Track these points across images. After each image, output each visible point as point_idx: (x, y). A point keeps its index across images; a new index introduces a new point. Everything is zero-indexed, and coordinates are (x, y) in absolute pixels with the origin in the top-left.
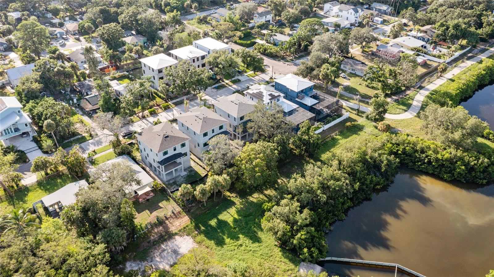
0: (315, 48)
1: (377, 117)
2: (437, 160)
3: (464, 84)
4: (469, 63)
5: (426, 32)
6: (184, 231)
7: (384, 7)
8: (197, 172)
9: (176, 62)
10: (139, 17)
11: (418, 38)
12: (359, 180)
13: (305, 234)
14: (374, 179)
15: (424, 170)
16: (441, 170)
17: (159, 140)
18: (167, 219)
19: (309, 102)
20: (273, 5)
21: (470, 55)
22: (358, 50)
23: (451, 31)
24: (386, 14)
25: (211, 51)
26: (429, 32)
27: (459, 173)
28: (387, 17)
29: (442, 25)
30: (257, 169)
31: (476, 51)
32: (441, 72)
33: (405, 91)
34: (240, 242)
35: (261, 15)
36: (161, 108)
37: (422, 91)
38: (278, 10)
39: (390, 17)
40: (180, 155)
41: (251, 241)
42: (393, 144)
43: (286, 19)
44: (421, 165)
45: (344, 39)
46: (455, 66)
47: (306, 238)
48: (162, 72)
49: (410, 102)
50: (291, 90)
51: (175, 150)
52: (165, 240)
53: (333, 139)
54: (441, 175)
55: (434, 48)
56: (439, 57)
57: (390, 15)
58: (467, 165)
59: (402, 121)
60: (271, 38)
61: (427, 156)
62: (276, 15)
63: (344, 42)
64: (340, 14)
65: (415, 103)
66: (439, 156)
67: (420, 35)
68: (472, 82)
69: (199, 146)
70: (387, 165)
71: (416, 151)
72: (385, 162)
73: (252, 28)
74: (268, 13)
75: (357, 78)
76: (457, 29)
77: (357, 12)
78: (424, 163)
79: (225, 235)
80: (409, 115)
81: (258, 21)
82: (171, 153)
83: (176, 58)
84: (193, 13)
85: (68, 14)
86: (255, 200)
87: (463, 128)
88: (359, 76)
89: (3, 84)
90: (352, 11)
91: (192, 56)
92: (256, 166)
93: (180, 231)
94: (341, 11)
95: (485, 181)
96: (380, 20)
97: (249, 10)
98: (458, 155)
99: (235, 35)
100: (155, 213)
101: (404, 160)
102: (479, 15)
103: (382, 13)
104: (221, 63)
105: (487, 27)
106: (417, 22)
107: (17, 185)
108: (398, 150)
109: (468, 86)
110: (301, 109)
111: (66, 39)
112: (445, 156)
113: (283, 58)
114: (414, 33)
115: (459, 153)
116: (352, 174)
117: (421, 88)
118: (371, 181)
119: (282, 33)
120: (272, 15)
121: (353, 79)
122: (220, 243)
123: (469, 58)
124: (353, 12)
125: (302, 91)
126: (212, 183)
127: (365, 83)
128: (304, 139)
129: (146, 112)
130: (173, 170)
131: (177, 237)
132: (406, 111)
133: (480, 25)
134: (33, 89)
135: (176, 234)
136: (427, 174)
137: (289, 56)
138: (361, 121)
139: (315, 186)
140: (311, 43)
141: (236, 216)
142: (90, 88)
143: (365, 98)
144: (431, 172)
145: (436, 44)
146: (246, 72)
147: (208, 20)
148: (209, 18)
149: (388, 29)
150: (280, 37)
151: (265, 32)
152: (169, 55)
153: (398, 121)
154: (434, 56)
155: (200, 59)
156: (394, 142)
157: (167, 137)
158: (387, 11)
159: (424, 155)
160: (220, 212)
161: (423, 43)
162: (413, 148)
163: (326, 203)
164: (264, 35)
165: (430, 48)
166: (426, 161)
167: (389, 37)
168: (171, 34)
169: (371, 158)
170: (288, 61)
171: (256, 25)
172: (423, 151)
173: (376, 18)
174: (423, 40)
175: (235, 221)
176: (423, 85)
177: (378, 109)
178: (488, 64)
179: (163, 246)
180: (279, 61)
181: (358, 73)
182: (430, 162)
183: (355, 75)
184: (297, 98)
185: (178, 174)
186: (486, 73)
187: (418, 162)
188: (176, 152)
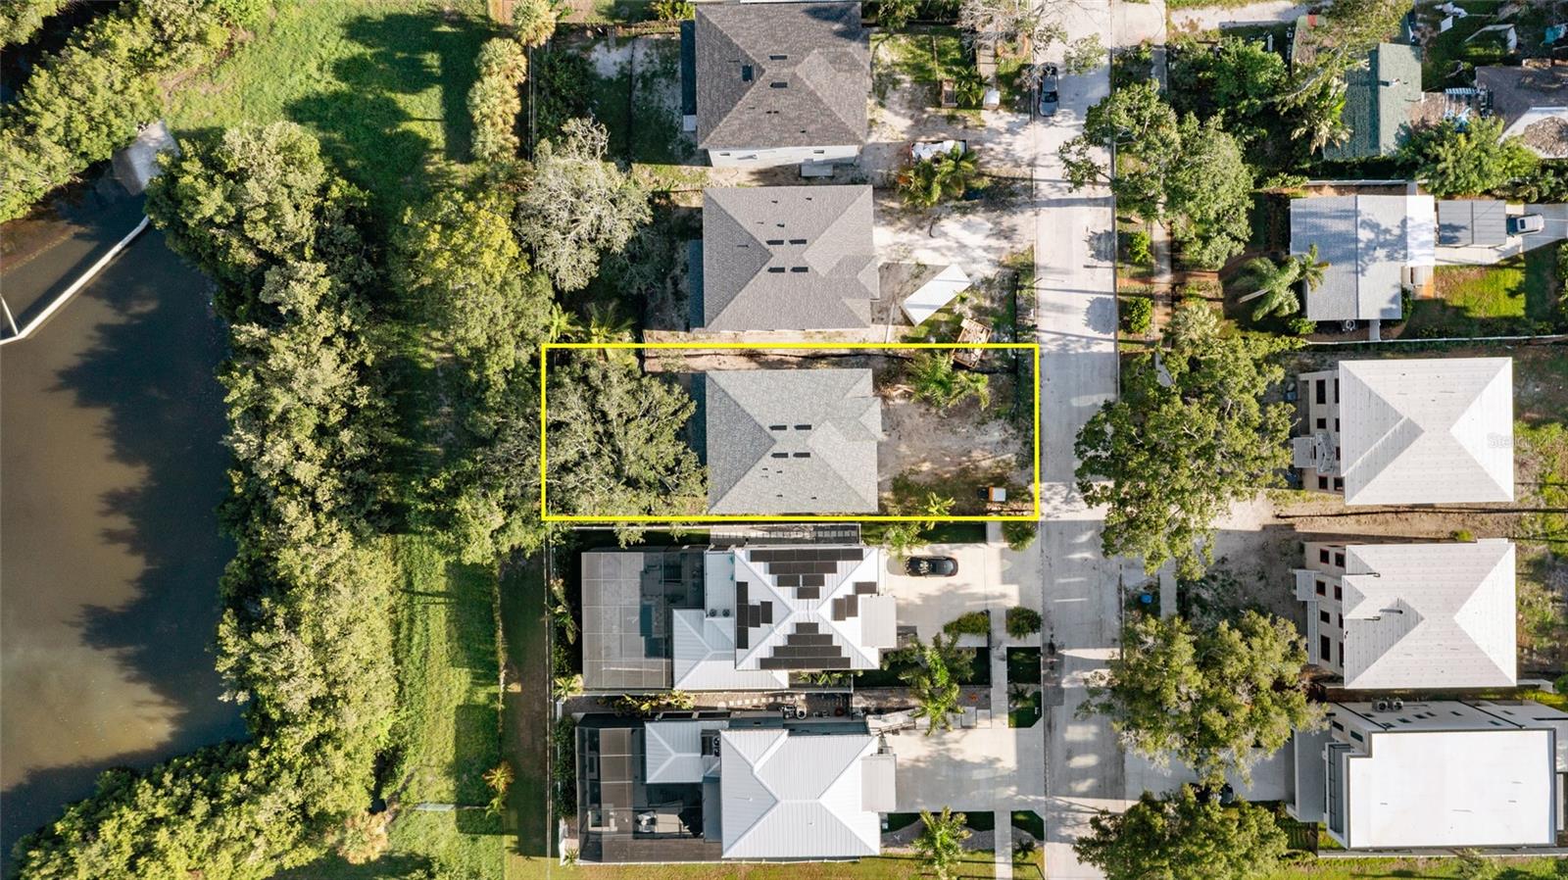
8: (670, 163)
34: (329, 70)
79: (374, 55)
122: (358, 28)
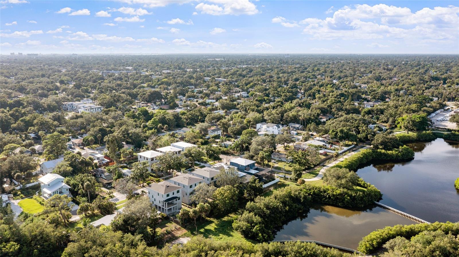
0: (253, 146)
1: (297, 177)
2: (333, 195)
3: (349, 162)
4: (353, 153)
5: (326, 138)
6: (184, 236)
7: (297, 126)
9: (162, 154)
10: (130, 132)
11: (321, 141)
12: (288, 206)
13: (259, 227)
14: (297, 206)
15: (327, 203)
16: (337, 202)
17: (164, 188)
18: (173, 231)
19: (253, 171)
20: (221, 124)
21: (354, 149)
22: (282, 149)
23: (339, 134)
24: (299, 129)
25: (184, 149)
26: (327, 138)
27: (347, 202)
28: (299, 131)
29: (333, 131)
30: (227, 199)
31: (357, 147)
32: (335, 157)
33: (313, 167)
34: (220, 237)
35: (214, 131)
36: (154, 182)
37: (324, 168)
38: (225, 127)
39: (301, 131)
40: (176, 198)
41: (227, 236)
42: (307, 190)
43: (231, 132)
44: (325, 200)
45: (272, 140)
46: (345, 155)
47: (260, 229)
48: (153, 160)
49: (317, 172)
50: (241, 165)
51: (173, 194)
52: (174, 240)
53: (271, 191)
54: (337, 205)
55: (331, 146)
56: (334, 150)
57: (301, 130)
58: (351, 196)
59: (313, 181)
60: (223, 143)
61: (328, 194)
62: (224, 131)
63: (272, 142)
64: (268, 129)
65: (320, 173)
66: (335, 193)
67: (321, 139)
68: (355, 161)
69: (186, 195)
70: (304, 198)
71: (322, 192)
72: (303, 196)
73: (209, 139)
74: (218, 129)
75: (283, 163)
76: (342, 133)
77: (279, 127)
78: (327, 198)
79: (210, 235)
80: (316, 179)
81: (211, 135)
82: (171, 196)
83: (161, 152)
84: (163, 132)
85: (71, 135)
86: (226, 220)
87: (346, 177)
88: (284, 161)
89: (36, 174)
90: (275, 127)
91: (172, 151)
92: (226, 197)
93: (182, 235)
94: (268, 127)
95: (363, 205)
96: (295, 132)
97: (205, 127)
98: (345, 191)
99: (198, 141)
100: (164, 229)
101: (315, 198)
102: (357, 126)
103: (296, 129)
104: (193, 153)
105: (363, 133)
106: (318, 132)
107: (68, 221)
108: (310, 193)
109: (352, 163)
110: (249, 175)
111: (74, 149)
112: (338, 193)
113: (232, 154)
114: (318, 138)
115: (345, 190)
116: (284, 203)
117: (324, 166)
118: (296, 207)
119: (229, 141)
120: (221, 131)
121: (280, 163)
123: (353, 151)
124: (277, 128)
125: (248, 166)
126: (200, 207)
127: (288, 165)
128: (253, 186)
129: (145, 184)
130: (172, 207)
131: (180, 238)
132: (315, 177)
133: (359, 132)
134: (67, 171)
135: (180, 237)
136: (329, 205)
137: (236, 153)
138: (287, 182)
139: (262, 207)
140: (250, 144)
141: (216, 227)
142: (103, 172)
143: (289, 172)
144: (331, 203)
145: (332, 144)
146: (208, 162)
147: (175, 136)
148: (176, 134)
149: (301, 137)
150: (228, 143)
151: (218, 140)
152: (156, 151)
153: (310, 182)
154: (331, 150)
155: (178, 153)
156: (307, 188)
157: (168, 186)
158: (299, 128)
159: (326, 194)
160: (206, 226)
161: (324, 143)
162: (319, 191)
163: (270, 215)
164: (217, 142)
165: (328, 146)
166: (327, 196)
167: (302, 141)
168: (155, 141)
169: (295, 195)
170: (236, 156)
171: (211, 136)
172: (325, 192)
173: (292, 132)
174: (324, 142)
175: (215, 229)
176: (325, 164)
177: (296, 172)
178: (364, 152)
179: (173, 242)
180: (230, 156)
181: (283, 160)
182: (330, 197)
183: (282, 161)
184: (245, 170)
185: (174, 211)
186: (364, 157)
187: (323, 198)
188: (174, 196)
